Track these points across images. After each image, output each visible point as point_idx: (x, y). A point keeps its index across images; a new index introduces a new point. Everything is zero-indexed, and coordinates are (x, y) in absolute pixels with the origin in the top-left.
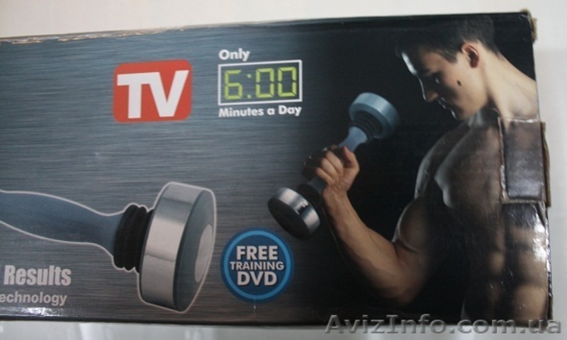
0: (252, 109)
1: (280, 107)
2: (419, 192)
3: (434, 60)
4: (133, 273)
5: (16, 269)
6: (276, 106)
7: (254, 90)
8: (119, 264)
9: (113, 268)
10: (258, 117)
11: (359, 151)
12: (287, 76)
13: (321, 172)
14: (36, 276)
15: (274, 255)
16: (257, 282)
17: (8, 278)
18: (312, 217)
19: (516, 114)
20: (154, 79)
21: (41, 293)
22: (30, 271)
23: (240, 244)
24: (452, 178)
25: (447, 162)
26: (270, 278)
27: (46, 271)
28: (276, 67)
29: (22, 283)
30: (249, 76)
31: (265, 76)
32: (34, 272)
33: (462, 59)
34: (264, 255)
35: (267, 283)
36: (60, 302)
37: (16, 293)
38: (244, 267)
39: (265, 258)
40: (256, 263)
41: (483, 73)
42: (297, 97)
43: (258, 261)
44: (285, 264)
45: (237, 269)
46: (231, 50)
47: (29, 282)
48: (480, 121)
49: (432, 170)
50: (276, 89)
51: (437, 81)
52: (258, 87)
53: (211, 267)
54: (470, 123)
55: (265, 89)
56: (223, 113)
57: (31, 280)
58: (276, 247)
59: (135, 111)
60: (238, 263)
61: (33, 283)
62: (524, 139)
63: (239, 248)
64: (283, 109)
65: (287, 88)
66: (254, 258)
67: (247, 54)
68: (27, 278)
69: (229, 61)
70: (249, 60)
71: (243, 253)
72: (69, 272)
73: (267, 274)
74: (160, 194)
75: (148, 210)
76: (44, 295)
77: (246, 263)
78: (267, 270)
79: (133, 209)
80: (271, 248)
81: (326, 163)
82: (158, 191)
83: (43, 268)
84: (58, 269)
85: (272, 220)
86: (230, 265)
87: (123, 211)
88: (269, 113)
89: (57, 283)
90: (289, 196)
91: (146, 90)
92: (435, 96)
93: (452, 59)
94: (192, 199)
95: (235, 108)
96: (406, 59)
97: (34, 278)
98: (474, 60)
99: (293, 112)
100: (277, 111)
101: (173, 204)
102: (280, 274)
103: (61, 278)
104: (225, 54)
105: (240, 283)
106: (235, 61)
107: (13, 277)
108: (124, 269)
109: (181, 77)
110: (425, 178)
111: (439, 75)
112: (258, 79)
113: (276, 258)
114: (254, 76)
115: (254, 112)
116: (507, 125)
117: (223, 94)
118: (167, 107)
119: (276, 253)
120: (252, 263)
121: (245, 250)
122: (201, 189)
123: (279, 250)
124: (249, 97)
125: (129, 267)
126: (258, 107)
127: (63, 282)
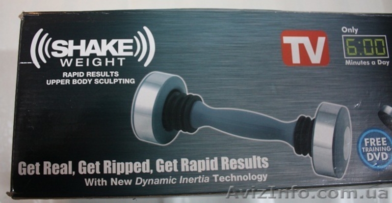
0: (363, 61)
1: (378, 61)
4: (308, 157)
5: (229, 159)
6: (376, 60)
7: (363, 50)
8: (298, 152)
9: (295, 155)
10: (367, 66)
12: (379, 43)
14: (244, 163)
15: (385, 143)
16: (378, 159)
17: (224, 166)
20: (306, 41)
21: (249, 174)
22: (239, 160)
23: (366, 137)
26: (384, 157)
27: (250, 159)
28: (373, 39)
29: (235, 168)
30: (359, 43)
31: (368, 43)
32: (243, 160)
34: (379, 143)
35: (383, 159)
36: (263, 179)
37: (232, 175)
38: (370, 151)
39: (380, 145)
40: (376, 148)
42: (386, 55)
43: (377, 146)
44: (391, 148)
45: (366, 151)
46: (348, 27)
47: (240, 167)
50: (375, 51)
52: (365, 49)
53: (352, 151)
55: (369, 51)
56: (348, 63)
57: (241, 166)
58: (385, 138)
59: (296, 59)
60: (366, 148)
61: (243, 168)
63: (366, 140)
64: (380, 62)
65: (381, 51)
66: (375, 145)
67: (357, 31)
68: (238, 164)
69: (347, 33)
70: (357, 34)
71: (368, 142)
72: (267, 159)
73: (382, 154)
74: (317, 109)
75: (312, 119)
76: (251, 175)
77: (370, 148)
78: (382, 151)
79: (302, 119)
80: (383, 139)
82: (317, 107)
83: (248, 158)
84: (259, 158)
86: (362, 150)
87: (297, 120)
88: (373, 64)
89: (260, 167)
91: (302, 47)
94: (336, 111)
95: (354, 60)
99: (385, 64)
100: (377, 63)
101: (326, 115)
102: (389, 154)
103: (262, 163)
104: (344, 29)
105: (369, 159)
106: (350, 33)
108: (302, 155)
109: (321, 41)
112: (364, 44)
113: (386, 144)
114: (362, 43)
115: (365, 63)
117: (346, 52)
118: (316, 58)
119: (385, 141)
120: (373, 148)
121: (369, 140)
122: (341, 106)
123: (387, 140)
124: (361, 54)
125: (305, 154)
126: (366, 60)
127: (263, 166)
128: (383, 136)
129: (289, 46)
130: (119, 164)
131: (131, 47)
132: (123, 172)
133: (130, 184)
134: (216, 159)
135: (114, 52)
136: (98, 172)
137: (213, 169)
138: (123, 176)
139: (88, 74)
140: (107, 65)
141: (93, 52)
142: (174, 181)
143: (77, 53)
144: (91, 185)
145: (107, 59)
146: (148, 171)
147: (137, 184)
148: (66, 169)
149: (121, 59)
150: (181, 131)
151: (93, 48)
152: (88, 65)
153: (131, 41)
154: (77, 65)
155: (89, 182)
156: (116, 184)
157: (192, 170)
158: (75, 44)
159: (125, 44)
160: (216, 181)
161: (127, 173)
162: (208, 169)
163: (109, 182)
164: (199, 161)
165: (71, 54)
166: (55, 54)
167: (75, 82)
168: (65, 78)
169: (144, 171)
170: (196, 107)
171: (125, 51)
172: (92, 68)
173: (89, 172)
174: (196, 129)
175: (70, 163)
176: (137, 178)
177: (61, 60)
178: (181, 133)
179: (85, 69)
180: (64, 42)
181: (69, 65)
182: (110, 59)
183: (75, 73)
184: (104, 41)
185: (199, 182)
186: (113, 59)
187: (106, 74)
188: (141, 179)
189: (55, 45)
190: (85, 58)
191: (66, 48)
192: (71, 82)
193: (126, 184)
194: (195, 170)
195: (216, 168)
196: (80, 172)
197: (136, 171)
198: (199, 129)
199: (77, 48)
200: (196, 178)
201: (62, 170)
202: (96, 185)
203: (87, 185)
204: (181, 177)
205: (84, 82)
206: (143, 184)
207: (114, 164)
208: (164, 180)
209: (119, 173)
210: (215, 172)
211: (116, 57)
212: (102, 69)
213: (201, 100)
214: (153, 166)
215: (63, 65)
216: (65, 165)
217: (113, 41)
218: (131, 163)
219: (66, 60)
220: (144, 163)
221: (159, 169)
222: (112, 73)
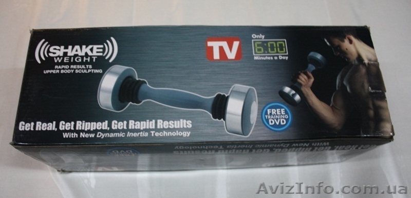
1: (280, 57)
2: (338, 87)
3: (337, 41)
4: (222, 121)
5: (163, 122)
6: (278, 56)
7: (268, 50)
8: (215, 117)
9: (212, 119)
10: (271, 60)
11: (313, 73)
12: (281, 45)
13: (299, 80)
14: (174, 124)
15: (284, 113)
16: (278, 123)
17: (160, 125)
18: (297, 98)
19: (370, 60)
20: (224, 44)
21: (177, 132)
22: (170, 122)
23: (269, 108)
24: (350, 82)
25: (347, 77)
26: (283, 122)
27: (178, 122)
28: (276, 42)
29: (167, 127)
30: (265, 45)
31: (272, 45)
32: (173, 122)
33: (346, 42)
34: (279, 113)
35: (282, 123)
36: (187, 134)
37: (164, 132)
38: (271, 118)
41: (355, 46)
42: (286, 53)
43: (277, 115)
44: (288, 116)
45: (269, 118)
46: (257, 35)
47: (170, 127)
48: (356, 62)
49: (342, 79)
50: (277, 50)
51: (339, 48)
52: (269, 49)
53: (257, 118)
54: (353, 63)
55: (272, 50)
56: (256, 58)
59: (216, 56)
60: (269, 116)
61: (173, 127)
62: (373, 69)
63: (268, 110)
65: (282, 49)
66: (275, 114)
67: (263, 37)
68: (169, 125)
69: (256, 38)
70: (265, 38)
72: (191, 122)
73: (281, 120)
74: (231, 89)
75: (226, 96)
76: (178, 132)
77: (272, 116)
78: (281, 118)
79: (219, 96)
80: (282, 110)
81: (301, 77)
82: (230, 88)
83: (177, 121)
84: (185, 121)
85: (281, 99)
86: (265, 117)
87: (215, 96)
88: (275, 59)
89: (185, 127)
90: (287, 90)
91: (221, 49)
92: (339, 53)
93: (343, 41)
94: (246, 91)
95: (260, 56)
96: (326, 40)
97: (173, 125)
98: (351, 42)
99: (285, 58)
100: (278, 58)
101: (237, 93)
102: (287, 120)
103: (187, 124)
104: (254, 36)
105: (270, 124)
106: (259, 39)
107: (162, 125)
108: (217, 120)
109: (236, 44)
110: (339, 82)
111: (339, 46)
112: (269, 46)
114: (267, 45)
115: (269, 58)
116: (367, 64)
117: (255, 51)
118: (231, 55)
120: (274, 116)
121: (271, 111)
122: (249, 87)
123: (285, 110)
124: (266, 52)
125: (220, 119)
126: (270, 56)
127: (188, 126)
128: (283, 108)
129: (211, 48)
130: (87, 123)
131: (101, 50)
132: (89, 129)
133: (93, 137)
134: (154, 121)
135: (90, 53)
136: (72, 129)
137: (151, 128)
138: (89, 132)
139: (72, 67)
140: (84, 61)
141: (76, 53)
142: (123, 135)
143: (65, 54)
144: (67, 137)
145: (85, 58)
146: (106, 128)
147: (98, 136)
148: (51, 126)
149: (94, 58)
150: (131, 103)
151: (77, 51)
152: (72, 61)
153: (102, 46)
154: (65, 61)
155: (65, 135)
156: (84, 136)
157: (136, 128)
158: (65, 48)
159: (98, 48)
160: (153, 135)
161: (92, 130)
162: (148, 128)
163: (79, 135)
164: (142, 122)
165: (61, 54)
166: (51, 55)
167: (62, 71)
168: (57, 69)
169: (103, 128)
170: (143, 88)
171: (97, 52)
172: (75, 63)
173: (67, 129)
174: (141, 102)
175: (54, 123)
176: (98, 133)
177: (55, 58)
178: (131, 104)
179: (70, 64)
180: (57, 47)
181: (60, 61)
182: (87, 57)
183: (63, 66)
184: (84, 47)
185: (141, 136)
186: (89, 58)
187: (83, 67)
188: (101, 133)
189: (51, 49)
190: (70, 57)
191: (58, 51)
192: (60, 72)
193: (91, 136)
194: (139, 128)
195: (154, 127)
196: (61, 129)
197: (98, 128)
198: (143, 101)
199: (66, 51)
200: (139, 134)
201: (48, 127)
202: (70, 137)
203: (64, 137)
204: (129, 132)
205: (68, 71)
206: (102, 136)
207: (84, 124)
208: (117, 134)
209: (86, 130)
210: (152, 130)
211: (91, 56)
212: (82, 63)
213: (146, 83)
214: (110, 125)
215: (56, 61)
216: (51, 124)
217: (90, 47)
218: (95, 123)
219: (58, 58)
220: (104, 123)
221: (114, 127)
222: (87, 66)
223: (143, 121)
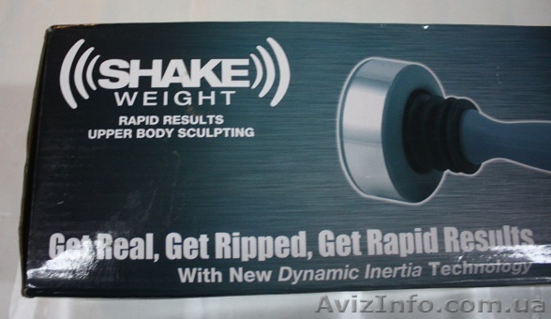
107: (456, 242)
223: (406, 231)
